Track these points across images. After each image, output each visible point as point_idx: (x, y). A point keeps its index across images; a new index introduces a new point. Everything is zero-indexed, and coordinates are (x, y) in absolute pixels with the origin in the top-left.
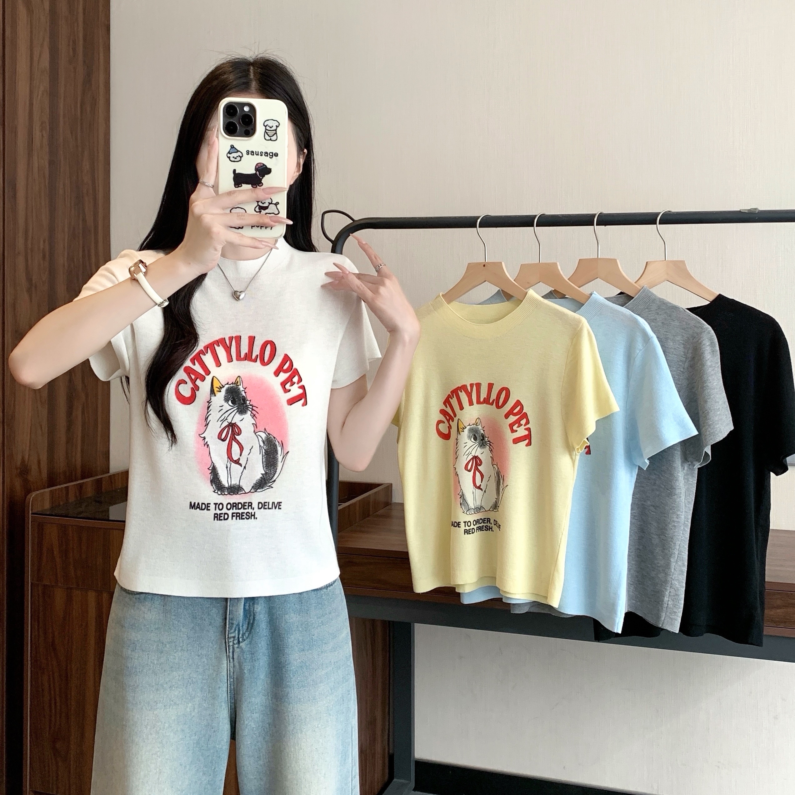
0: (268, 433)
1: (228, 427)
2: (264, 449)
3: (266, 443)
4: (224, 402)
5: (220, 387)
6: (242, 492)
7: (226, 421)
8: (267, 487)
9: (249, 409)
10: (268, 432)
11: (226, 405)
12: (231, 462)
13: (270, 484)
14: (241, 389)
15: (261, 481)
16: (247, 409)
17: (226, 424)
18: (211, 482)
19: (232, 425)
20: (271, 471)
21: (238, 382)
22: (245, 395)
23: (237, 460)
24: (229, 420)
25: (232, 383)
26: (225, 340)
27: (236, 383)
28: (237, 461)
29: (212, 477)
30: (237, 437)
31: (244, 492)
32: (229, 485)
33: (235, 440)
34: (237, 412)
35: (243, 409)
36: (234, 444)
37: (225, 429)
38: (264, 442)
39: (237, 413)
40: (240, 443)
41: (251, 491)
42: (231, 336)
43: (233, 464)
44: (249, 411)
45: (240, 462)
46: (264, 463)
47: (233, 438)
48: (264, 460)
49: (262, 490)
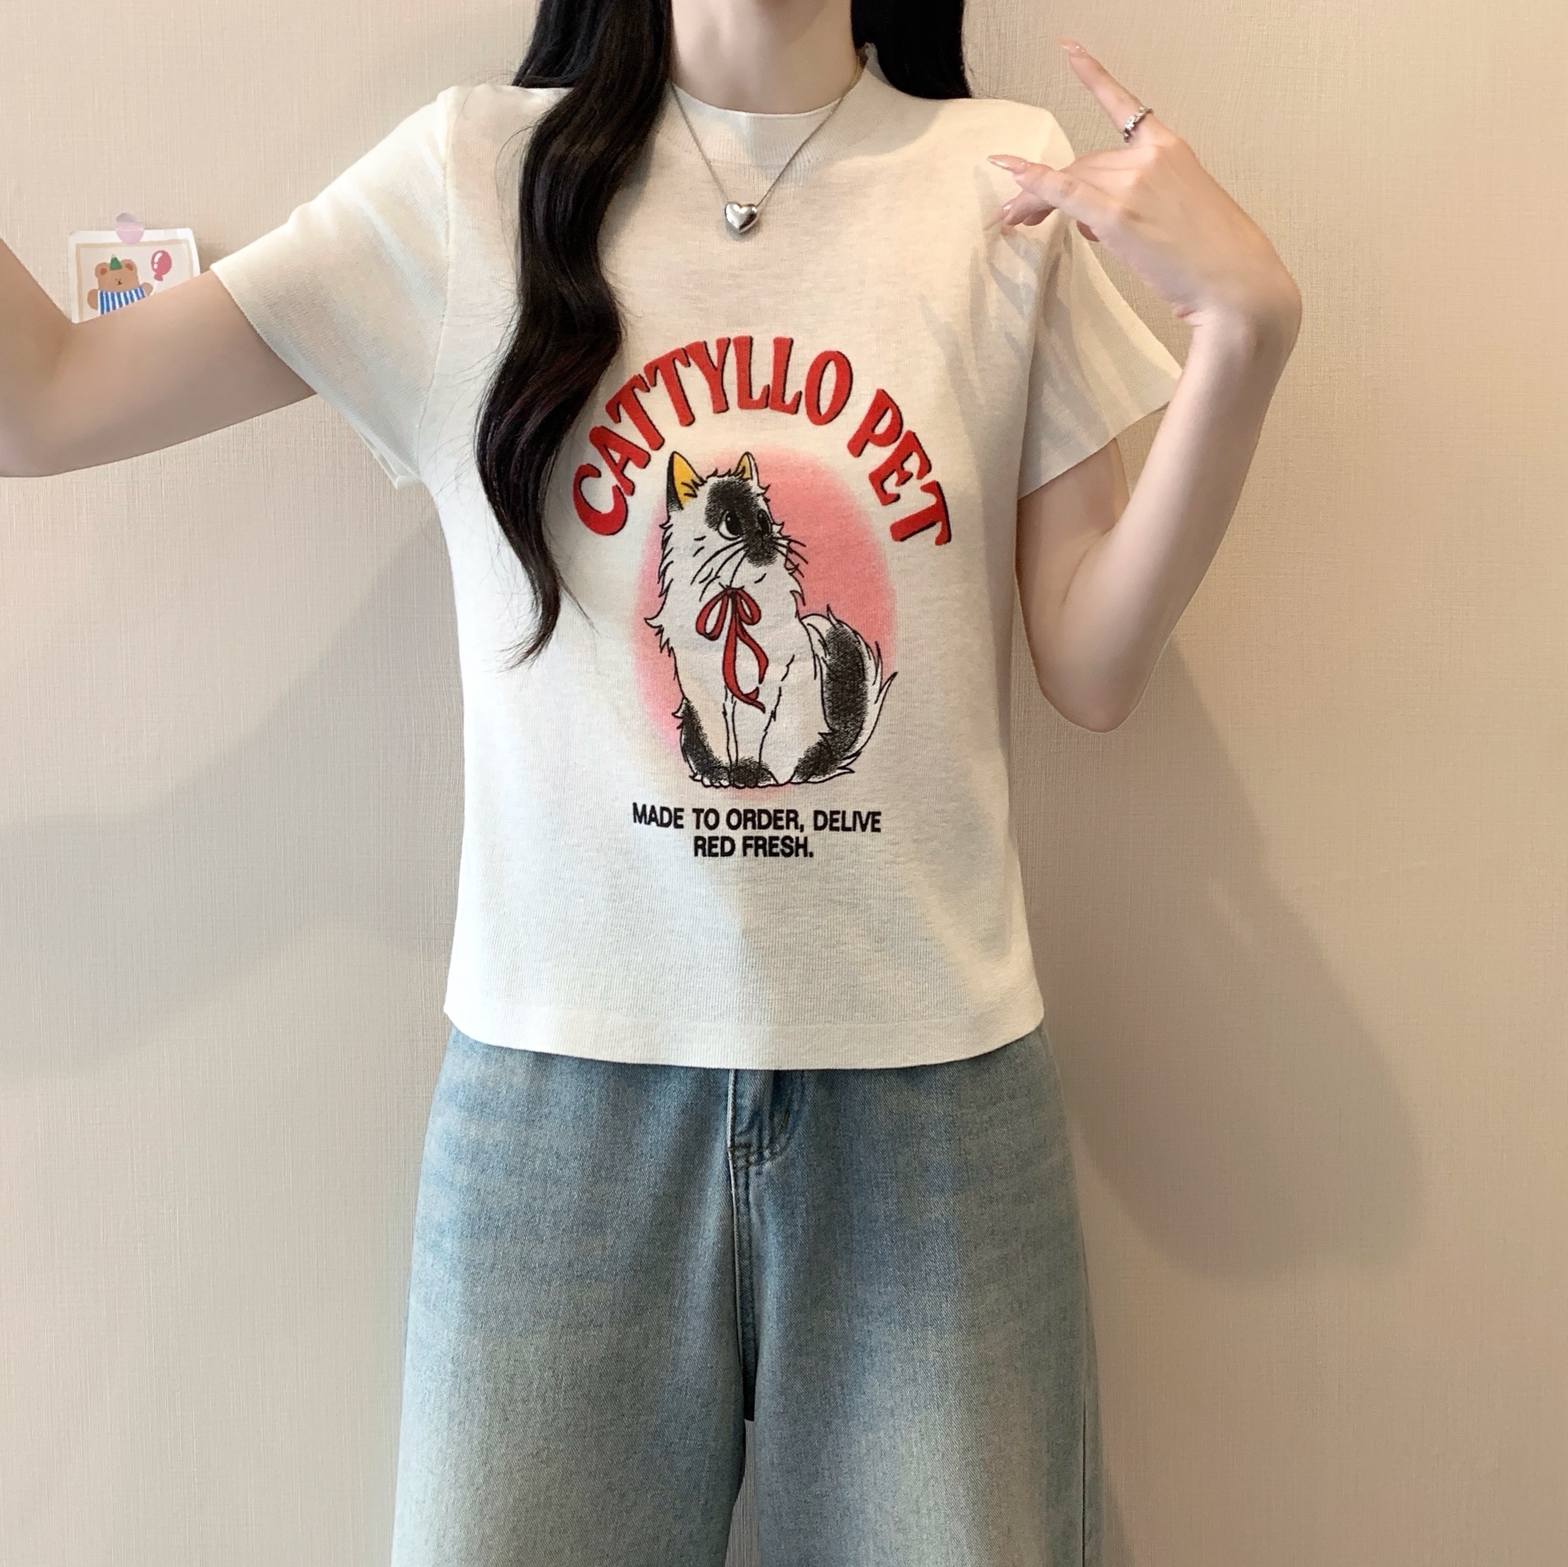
0: (839, 621)
1: (722, 598)
2: (827, 666)
3: (831, 646)
4: (706, 526)
5: (694, 482)
6: (768, 783)
7: (717, 581)
8: (839, 771)
9: (781, 548)
10: (838, 618)
11: (711, 534)
12: (735, 699)
13: (845, 763)
14: (752, 491)
15: (821, 751)
16: (775, 548)
17: (714, 590)
18: (684, 750)
19: (733, 595)
20: (845, 728)
21: (744, 468)
22: (766, 508)
23: (751, 693)
24: (725, 578)
25: (729, 473)
26: (707, 349)
27: (739, 472)
28: (753, 696)
29: (683, 737)
30: (750, 629)
31: (772, 782)
32: (730, 760)
33: (742, 635)
34: (744, 556)
35: (762, 547)
36: (742, 649)
37: (714, 606)
38: (825, 646)
39: (745, 559)
40: (758, 645)
41: (793, 781)
42: (726, 336)
43: (740, 705)
44: (779, 554)
45: (758, 700)
46: (828, 704)
47: (738, 633)
48: (826, 695)
49: (823, 778)
